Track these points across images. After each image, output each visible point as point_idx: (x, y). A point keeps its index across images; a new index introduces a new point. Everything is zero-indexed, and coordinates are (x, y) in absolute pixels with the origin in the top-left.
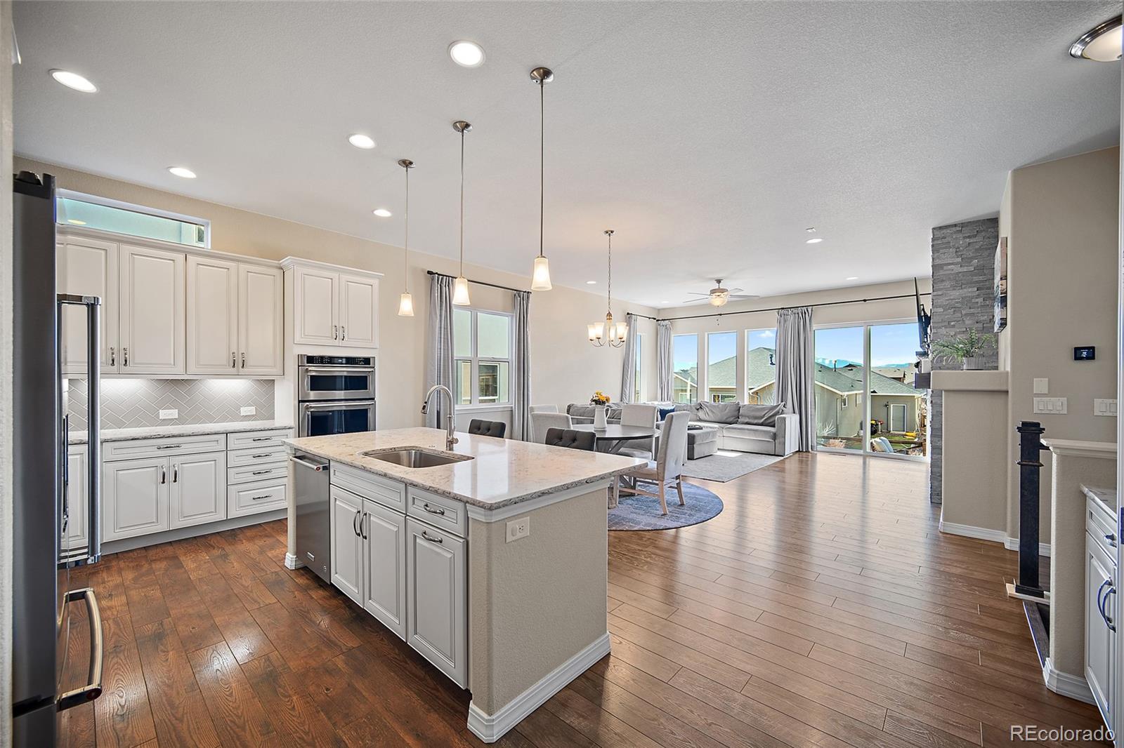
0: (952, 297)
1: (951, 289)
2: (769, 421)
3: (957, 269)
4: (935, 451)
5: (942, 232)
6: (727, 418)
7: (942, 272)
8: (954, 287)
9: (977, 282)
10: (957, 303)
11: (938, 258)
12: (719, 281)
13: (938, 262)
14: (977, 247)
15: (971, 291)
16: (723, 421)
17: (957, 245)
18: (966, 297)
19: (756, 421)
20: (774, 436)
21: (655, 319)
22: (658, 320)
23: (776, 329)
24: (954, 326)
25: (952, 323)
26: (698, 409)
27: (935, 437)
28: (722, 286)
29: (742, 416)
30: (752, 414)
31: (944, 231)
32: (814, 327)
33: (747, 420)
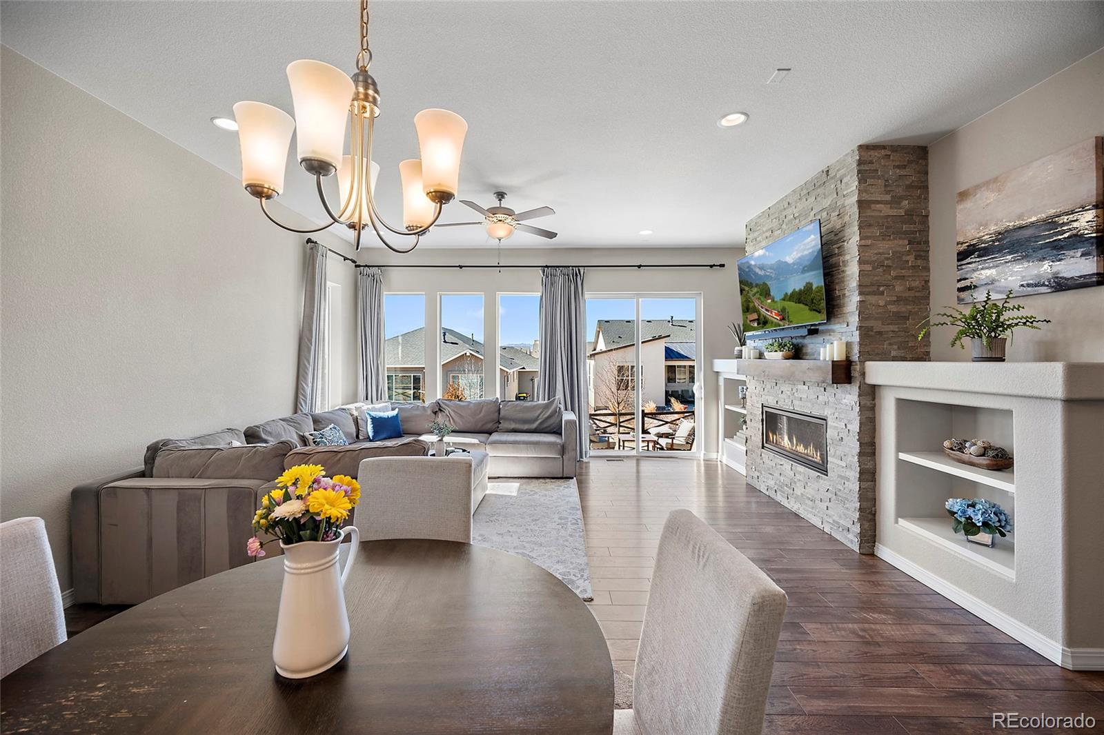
0: (881, 251)
1: (881, 238)
2: (545, 425)
3: (886, 210)
4: (863, 477)
5: (869, 153)
6: (483, 425)
7: (869, 213)
8: (884, 237)
9: (906, 233)
10: (887, 259)
11: (866, 191)
12: (501, 196)
13: (866, 197)
14: (907, 183)
15: (901, 244)
16: (478, 428)
17: (886, 176)
18: (897, 252)
19: (526, 427)
20: (563, 450)
21: (354, 262)
22: (359, 266)
23: (540, 294)
24: (882, 293)
25: (881, 289)
26: (435, 413)
27: (864, 456)
28: (506, 203)
29: (505, 419)
30: (520, 415)
31: (872, 153)
32: (587, 295)
33: (513, 426)
